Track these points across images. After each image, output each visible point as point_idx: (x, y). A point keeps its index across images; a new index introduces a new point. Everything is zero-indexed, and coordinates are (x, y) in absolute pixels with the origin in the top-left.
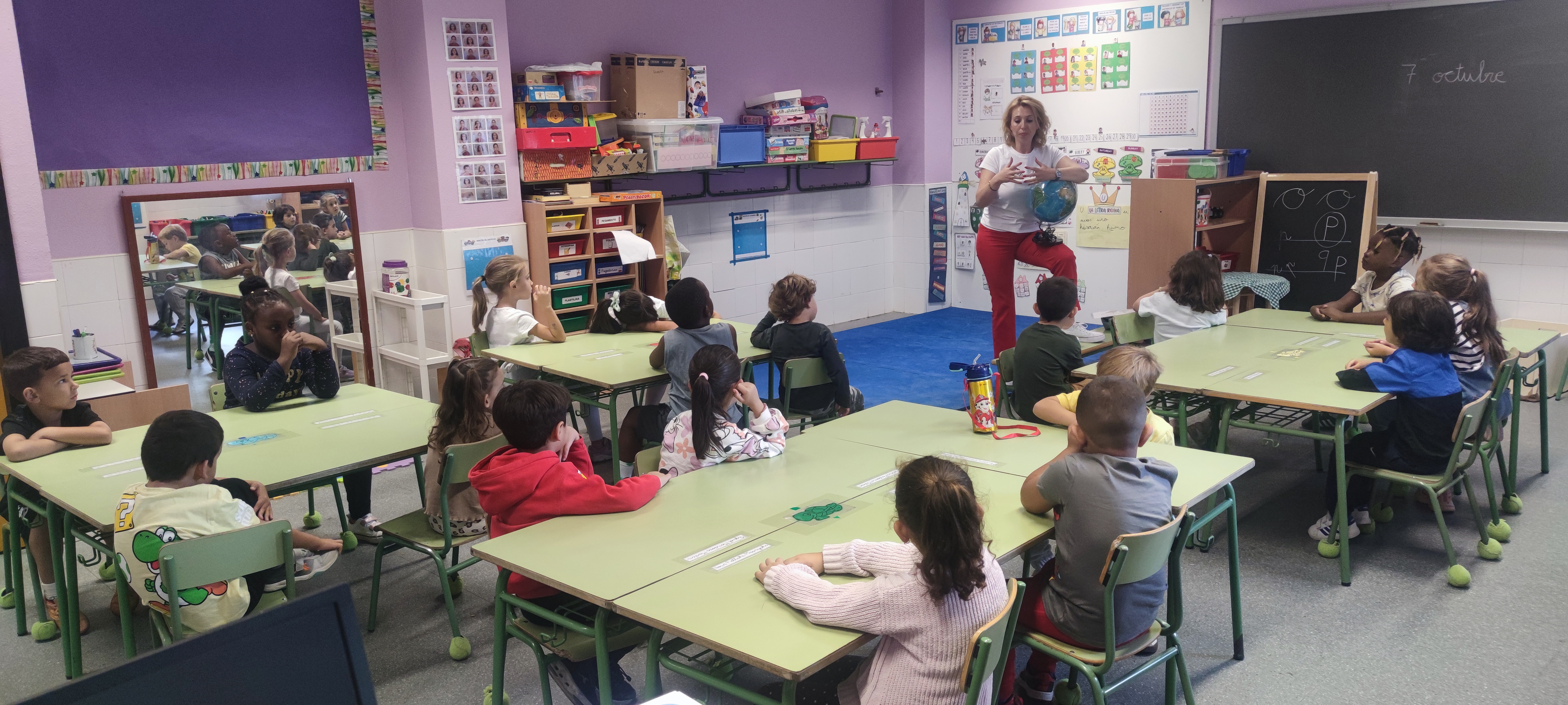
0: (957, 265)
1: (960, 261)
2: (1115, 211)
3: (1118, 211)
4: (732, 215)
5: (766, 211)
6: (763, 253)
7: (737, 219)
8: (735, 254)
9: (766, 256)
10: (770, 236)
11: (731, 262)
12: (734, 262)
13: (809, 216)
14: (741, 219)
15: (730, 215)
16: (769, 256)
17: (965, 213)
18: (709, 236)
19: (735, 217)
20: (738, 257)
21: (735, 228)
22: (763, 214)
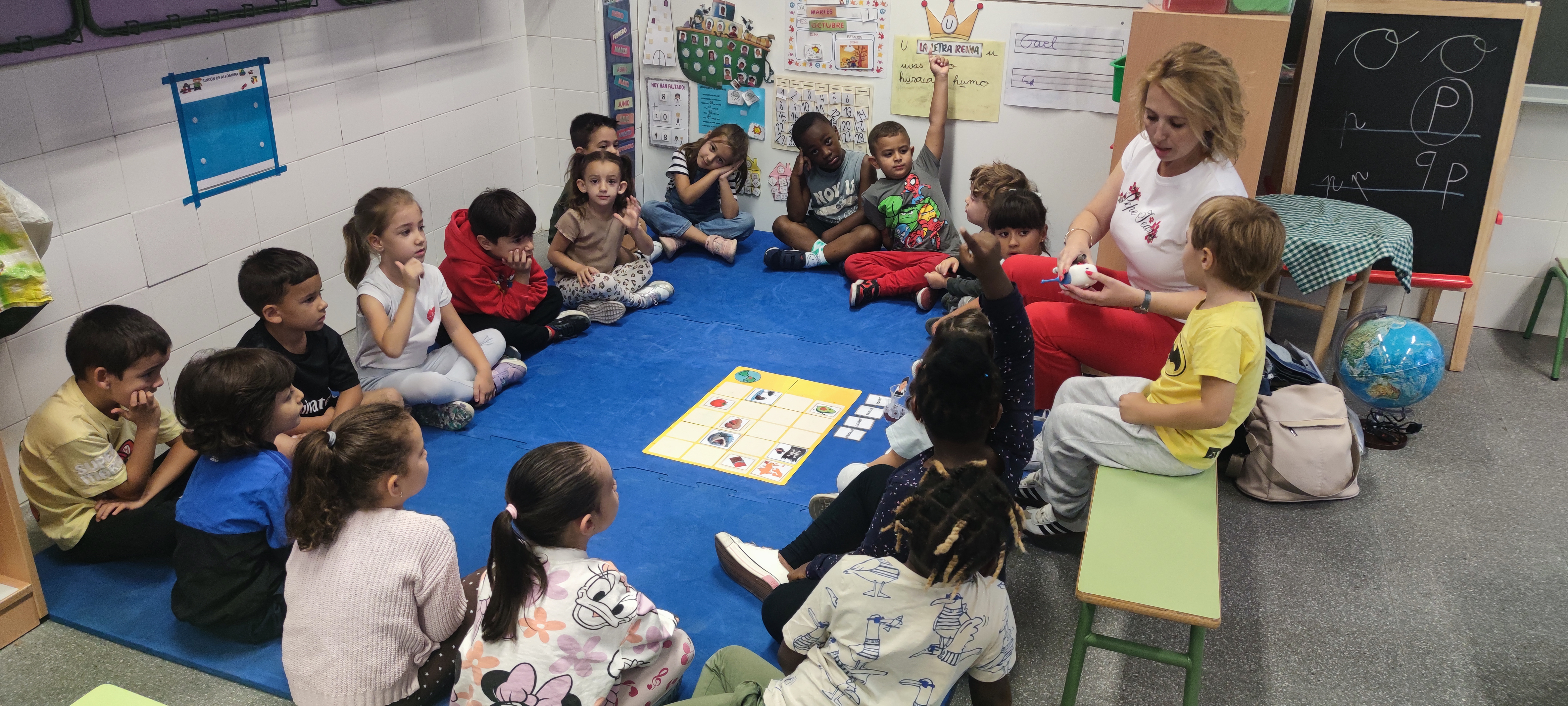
0: (654, 138)
1: (660, 131)
2: (971, 50)
3: (976, 50)
4: (171, 80)
5: (262, 62)
6: (269, 164)
7: (186, 89)
8: (193, 180)
9: (278, 170)
10: (279, 122)
11: (186, 201)
12: (196, 198)
13: (367, 63)
14: (198, 87)
15: (165, 81)
16: (284, 169)
17: (666, 40)
18: (111, 146)
19: (180, 85)
20: (203, 185)
21: (184, 113)
22: (256, 69)
